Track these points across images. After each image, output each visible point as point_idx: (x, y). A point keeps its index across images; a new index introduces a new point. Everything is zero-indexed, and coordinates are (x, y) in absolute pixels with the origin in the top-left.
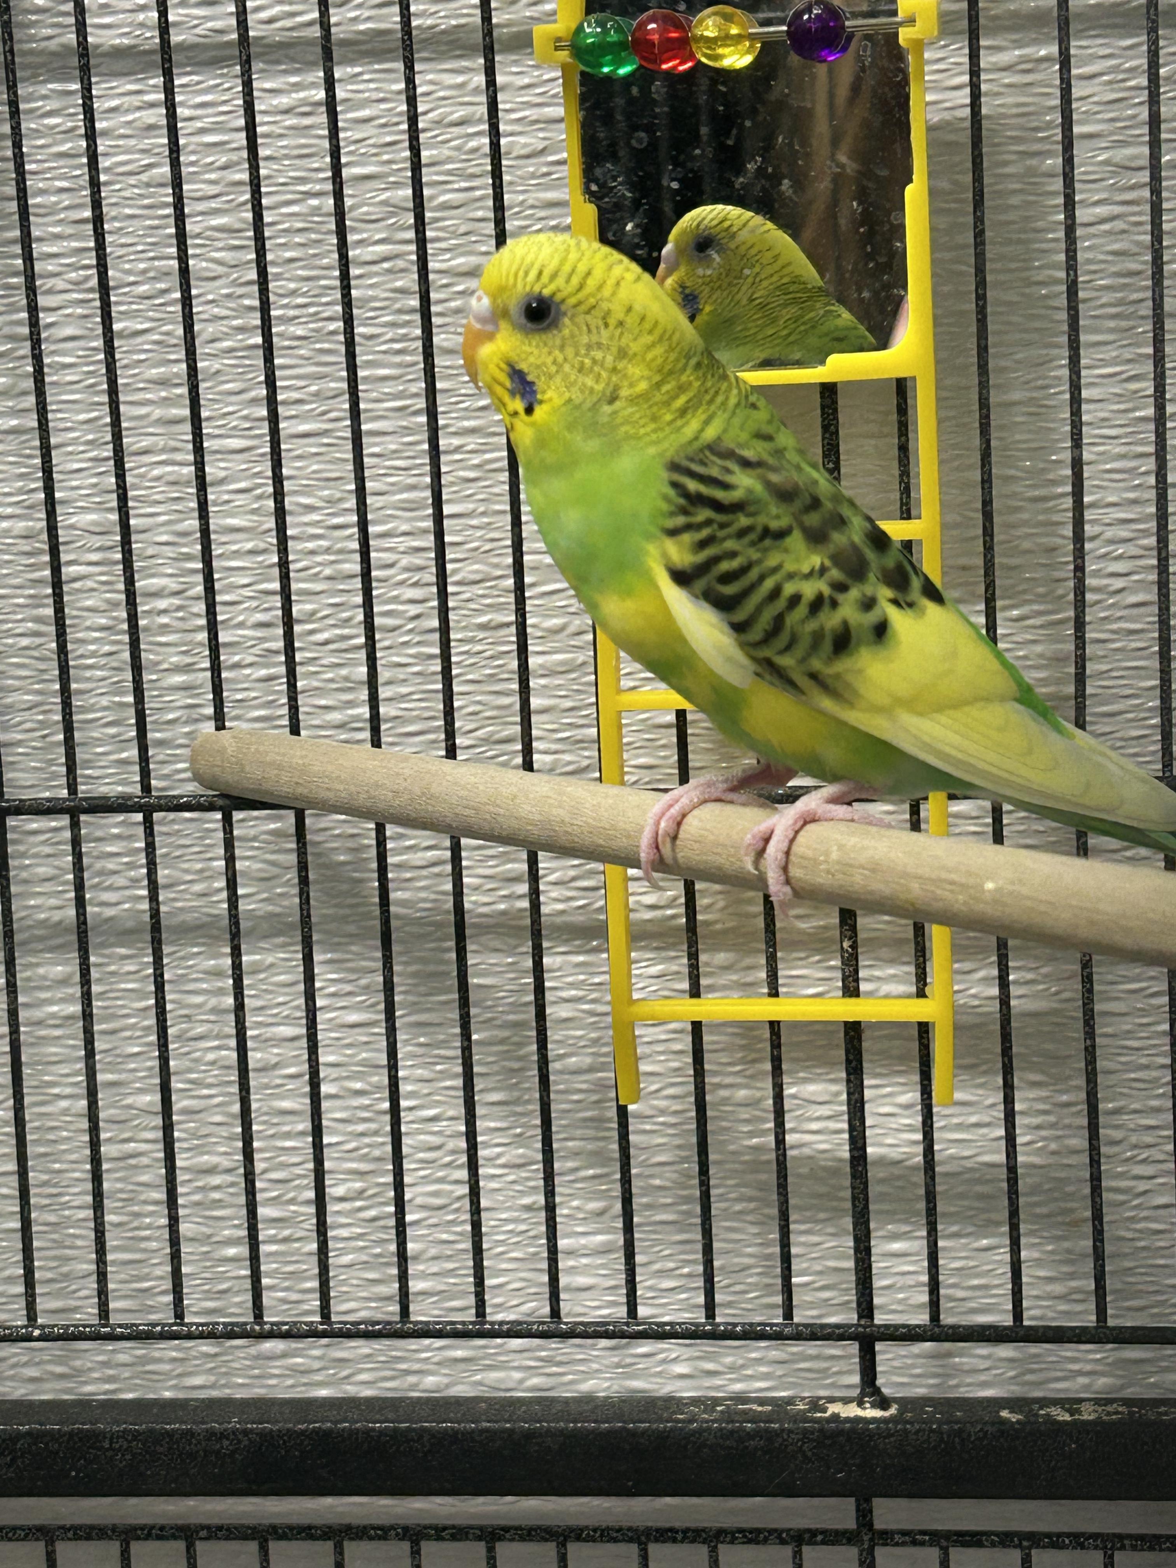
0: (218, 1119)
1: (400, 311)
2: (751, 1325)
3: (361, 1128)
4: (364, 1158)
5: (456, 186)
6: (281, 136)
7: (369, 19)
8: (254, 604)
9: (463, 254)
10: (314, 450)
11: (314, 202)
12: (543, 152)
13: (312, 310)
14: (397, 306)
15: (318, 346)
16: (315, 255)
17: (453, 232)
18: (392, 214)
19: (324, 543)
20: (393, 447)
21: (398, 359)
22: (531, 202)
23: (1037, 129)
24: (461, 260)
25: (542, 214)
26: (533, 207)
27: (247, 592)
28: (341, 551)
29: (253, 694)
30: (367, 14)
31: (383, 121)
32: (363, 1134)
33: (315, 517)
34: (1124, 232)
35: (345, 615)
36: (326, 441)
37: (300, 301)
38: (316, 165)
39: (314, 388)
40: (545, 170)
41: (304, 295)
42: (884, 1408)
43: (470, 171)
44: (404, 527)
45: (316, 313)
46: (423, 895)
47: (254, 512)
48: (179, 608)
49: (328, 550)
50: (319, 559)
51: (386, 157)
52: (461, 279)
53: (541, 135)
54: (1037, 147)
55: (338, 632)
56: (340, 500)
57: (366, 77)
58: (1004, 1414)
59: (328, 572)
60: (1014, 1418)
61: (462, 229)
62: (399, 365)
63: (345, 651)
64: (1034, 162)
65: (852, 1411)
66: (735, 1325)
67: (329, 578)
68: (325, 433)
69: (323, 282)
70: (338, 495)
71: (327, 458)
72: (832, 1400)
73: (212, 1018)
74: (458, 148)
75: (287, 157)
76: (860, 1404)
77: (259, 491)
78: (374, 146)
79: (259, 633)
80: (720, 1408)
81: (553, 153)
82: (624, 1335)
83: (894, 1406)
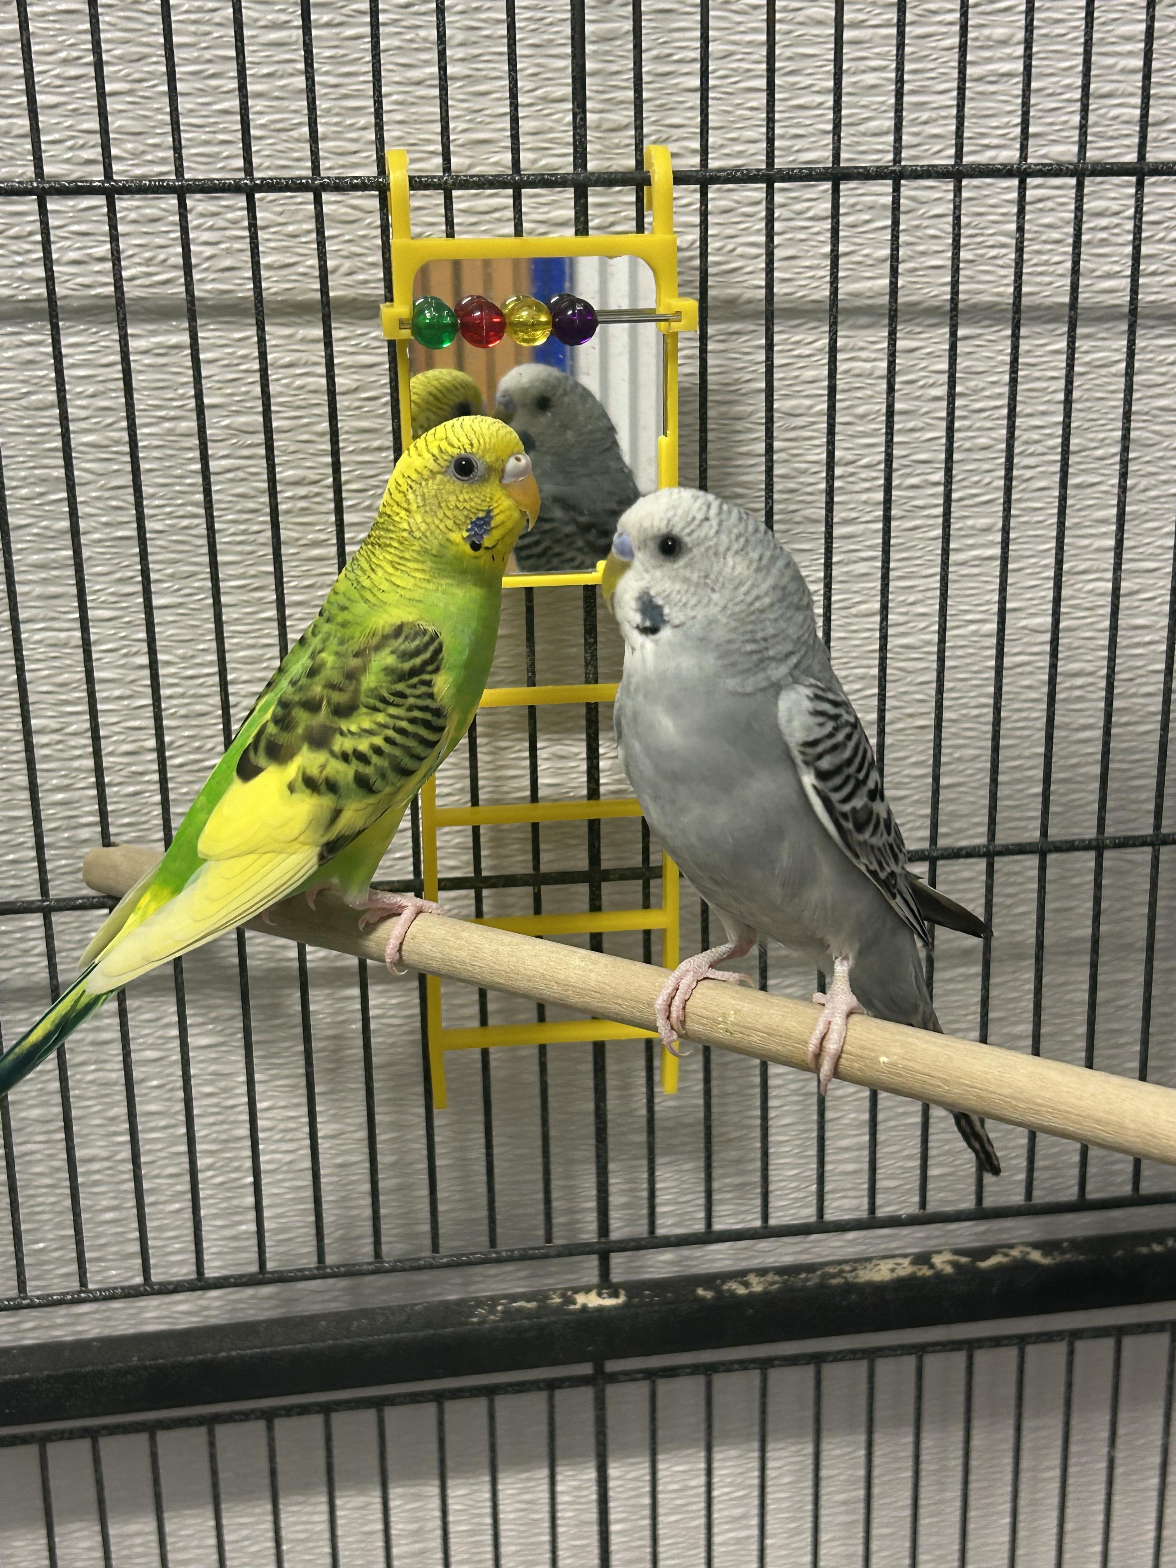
0: (97, 1122)
1: (241, 511)
2: (523, 1249)
3: (211, 1120)
4: (214, 1141)
5: (288, 415)
6: (148, 371)
7: (213, 280)
8: (122, 737)
9: (292, 468)
10: (170, 618)
11: (167, 425)
12: (356, 390)
13: (168, 509)
14: (239, 507)
15: (174, 538)
16: (170, 467)
17: (286, 451)
18: (234, 436)
19: (180, 690)
20: (236, 616)
21: (239, 548)
22: (349, 428)
23: (727, 385)
24: (291, 472)
25: (357, 438)
26: (350, 432)
27: (116, 729)
28: (194, 696)
29: (122, 806)
30: (212, 276)
31: (225, 362)
32: (214, 1124)
33: (175, 670)
34: (786, 461)
35: (197, 744)
36: (181, 611)
37: (157, 502)
38: (170, 396)
39: (169, 571)
40: (358, 404)
41: (161, 498)
42: (616, 1295)
43: (298, 403)
44: (245, 677)
45: (170, 513)
46: (261, 948)
47: (122, 666)
48: (59, 742)
49: (182, 696)
50: (175, 702)
51: (229, 391)
52: (291, 487)
53: (356, 377)
54: (728, 398)
55: (192, 757)
56: (193, 657)
57: (214, 327)
58: (700, 1292)
59: (183, 711)
60: (709, 1295)
61: (292, 448)
62: (240, 553)
63: (198, 771)
64: (724, 409)
65: (593, 1300)
66: (512, 1251)
68: (180, 605)
69: (178, 488)
70: (190, 653)
71: (181, 624)
72: (576, 1290)
73: (91, 1049)
74: (287, 386)
75: (145, 389)
76: (600, 1295)
77: (124, 651)
78: (221, 381)
79: (125, 760)
80: (499, 1308)
81: (364, 391)
82: (431, 1267)
83: (622, 1292)
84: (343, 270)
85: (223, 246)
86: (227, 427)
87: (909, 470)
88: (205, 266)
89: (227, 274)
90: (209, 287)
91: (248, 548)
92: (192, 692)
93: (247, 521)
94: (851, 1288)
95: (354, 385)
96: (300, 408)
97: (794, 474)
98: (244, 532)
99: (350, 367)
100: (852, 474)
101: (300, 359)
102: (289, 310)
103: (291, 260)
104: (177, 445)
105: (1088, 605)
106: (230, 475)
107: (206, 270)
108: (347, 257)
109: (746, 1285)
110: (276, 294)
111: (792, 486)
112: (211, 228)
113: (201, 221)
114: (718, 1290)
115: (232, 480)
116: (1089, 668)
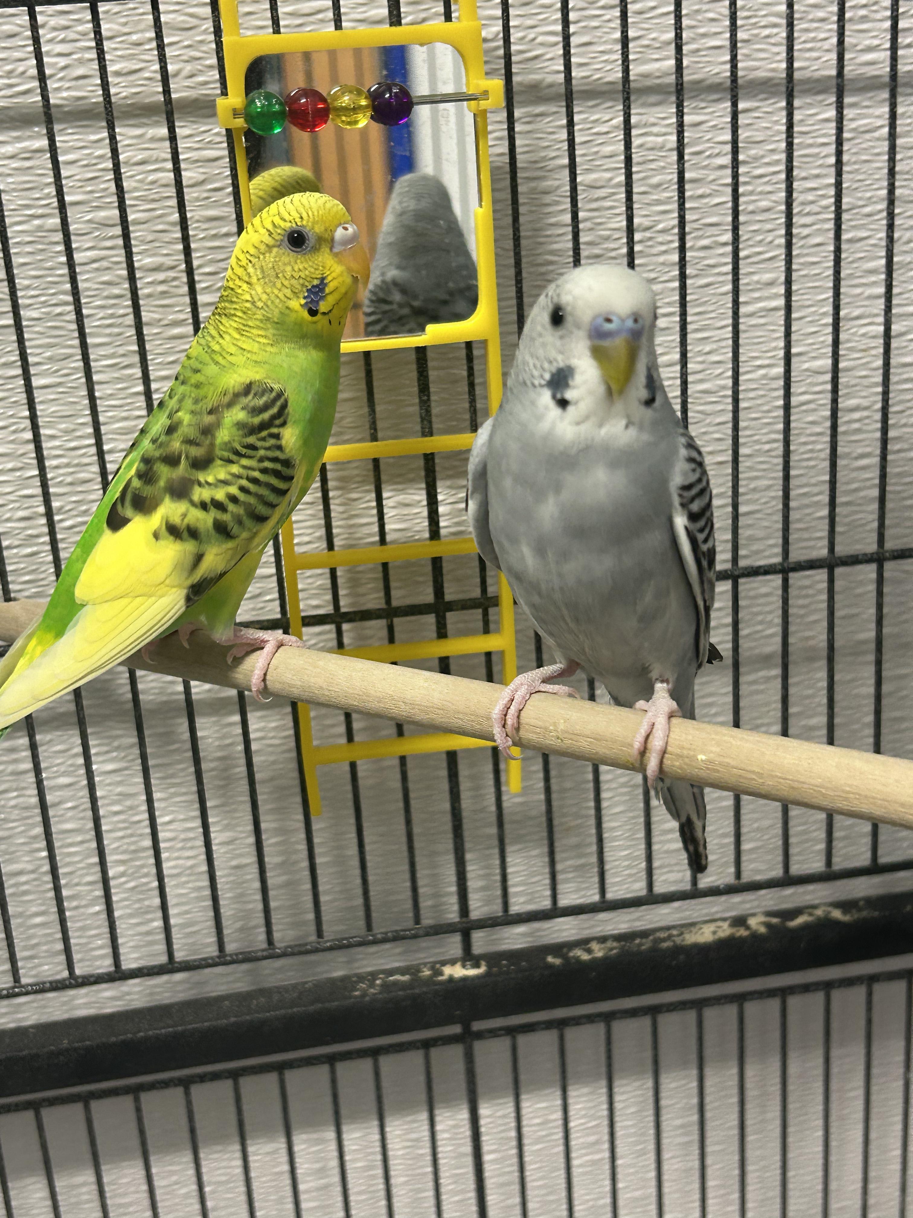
1: (107, 297)
2: (396, 931)
3: (118, 834)
4: (123, 852)
5: (142, 208)
6: (9, 175)
7: (69, 88)
8: (17, 505)
9: (148, 256)
11: (37, 222)
12: (203, 182)
13: (43, 299)
14: (105, 294)
15: (49, 324)
16: (41, 260)
17: (142, 241)
18: (96, 229)
19: (64, 460)
20: (109, 392)
21: (108, 331)
22: (197, 218)
23: (536, 162)
24: (147, 260)
25: (204, 226)
26: (198, 221)
27: (11, 497)
28: (77, 465)
29: (22, 566)
30: (67, 85)
31: (85, 162)
32: (122, 838)
33: (57, 443)
34: (591, 229)
35: (84, 508)
36: (61, 390)
37: (33, 293)
38: (37, 196)
39: (48, 354)
40: (205, 195)
41: (35, 289)
42: (477, 966)
43: (152, 197)
46: (150, 685)
47: (12, 442)
49: (67, 465)
50: (61, 471)
51: (89, 189)
52: (149, 273)
53: (202, 170)
54: (536, 174)
55: (80, 519)
56: (74, 430)
57: (70, 131)
58: (550, 959)
59: (69, 479)
60: (557, 961)
61: (150, 238)
62: (110, 335)
64: (533, 184)
65: (458, 971)
66: (386, 933)
67: (71, 484)
68: (59, 384)
69: (50, 279)
70: (72, 427)
71: (62, 402)
72: (444, 963)
74: (141, 181)
75: (14, 190)
76: (464, 966)
77: (13, 428)
78: (79, 180)
79: (22, 524)
80: (378, 982)
81: (211, 183)
82: (316, 951)
83: (483, 963)
84: (185, 73)
85: (75, 56)
86: (89, 221)
87: (700, 233)
88: (61, 75)
89: (81, 82)
90: (65, 94)
91: (116, 330)
92: (76, 461)
93: (113, 306)
94: (679, 950)
95: (202, 177)
96: (154, 200)
97: (598, 240)
98: (112, 316)
99: (197, 161)
100: (650, 239)
101: (151, 156)
102: (138, 112)
103: (137, 67)
104: (46, 240)
105: (864, 347)
106: (95, 265)
107: (61, 79)
108: (187, 61)
109: (589, 951)
110: (125, 98)
111: (597, 251)
112: (63, 41)
113: (54, 34)
114: (565, 957)
115: (97, 269)
116: (865, 403)
